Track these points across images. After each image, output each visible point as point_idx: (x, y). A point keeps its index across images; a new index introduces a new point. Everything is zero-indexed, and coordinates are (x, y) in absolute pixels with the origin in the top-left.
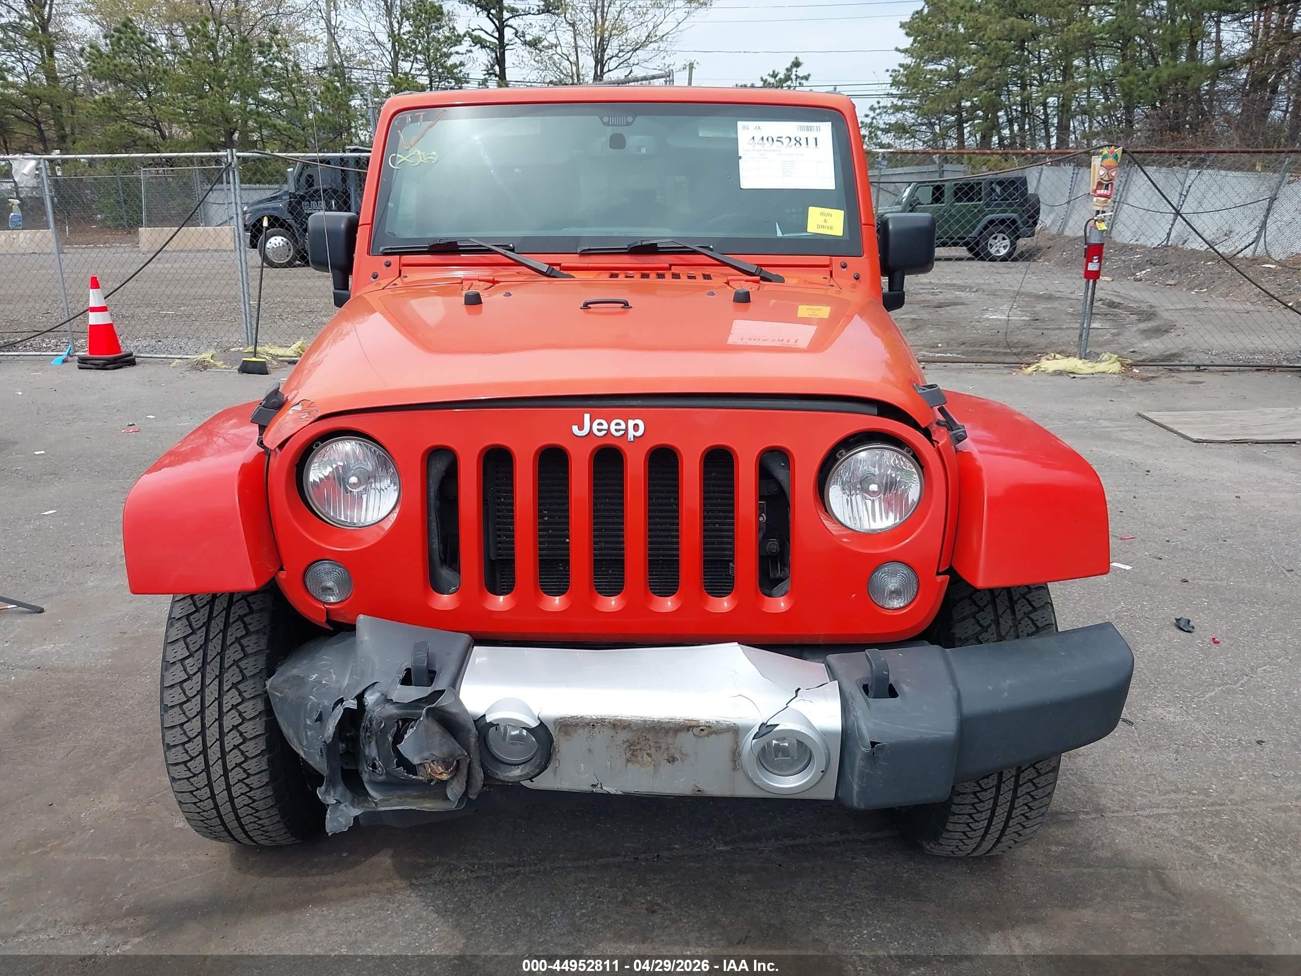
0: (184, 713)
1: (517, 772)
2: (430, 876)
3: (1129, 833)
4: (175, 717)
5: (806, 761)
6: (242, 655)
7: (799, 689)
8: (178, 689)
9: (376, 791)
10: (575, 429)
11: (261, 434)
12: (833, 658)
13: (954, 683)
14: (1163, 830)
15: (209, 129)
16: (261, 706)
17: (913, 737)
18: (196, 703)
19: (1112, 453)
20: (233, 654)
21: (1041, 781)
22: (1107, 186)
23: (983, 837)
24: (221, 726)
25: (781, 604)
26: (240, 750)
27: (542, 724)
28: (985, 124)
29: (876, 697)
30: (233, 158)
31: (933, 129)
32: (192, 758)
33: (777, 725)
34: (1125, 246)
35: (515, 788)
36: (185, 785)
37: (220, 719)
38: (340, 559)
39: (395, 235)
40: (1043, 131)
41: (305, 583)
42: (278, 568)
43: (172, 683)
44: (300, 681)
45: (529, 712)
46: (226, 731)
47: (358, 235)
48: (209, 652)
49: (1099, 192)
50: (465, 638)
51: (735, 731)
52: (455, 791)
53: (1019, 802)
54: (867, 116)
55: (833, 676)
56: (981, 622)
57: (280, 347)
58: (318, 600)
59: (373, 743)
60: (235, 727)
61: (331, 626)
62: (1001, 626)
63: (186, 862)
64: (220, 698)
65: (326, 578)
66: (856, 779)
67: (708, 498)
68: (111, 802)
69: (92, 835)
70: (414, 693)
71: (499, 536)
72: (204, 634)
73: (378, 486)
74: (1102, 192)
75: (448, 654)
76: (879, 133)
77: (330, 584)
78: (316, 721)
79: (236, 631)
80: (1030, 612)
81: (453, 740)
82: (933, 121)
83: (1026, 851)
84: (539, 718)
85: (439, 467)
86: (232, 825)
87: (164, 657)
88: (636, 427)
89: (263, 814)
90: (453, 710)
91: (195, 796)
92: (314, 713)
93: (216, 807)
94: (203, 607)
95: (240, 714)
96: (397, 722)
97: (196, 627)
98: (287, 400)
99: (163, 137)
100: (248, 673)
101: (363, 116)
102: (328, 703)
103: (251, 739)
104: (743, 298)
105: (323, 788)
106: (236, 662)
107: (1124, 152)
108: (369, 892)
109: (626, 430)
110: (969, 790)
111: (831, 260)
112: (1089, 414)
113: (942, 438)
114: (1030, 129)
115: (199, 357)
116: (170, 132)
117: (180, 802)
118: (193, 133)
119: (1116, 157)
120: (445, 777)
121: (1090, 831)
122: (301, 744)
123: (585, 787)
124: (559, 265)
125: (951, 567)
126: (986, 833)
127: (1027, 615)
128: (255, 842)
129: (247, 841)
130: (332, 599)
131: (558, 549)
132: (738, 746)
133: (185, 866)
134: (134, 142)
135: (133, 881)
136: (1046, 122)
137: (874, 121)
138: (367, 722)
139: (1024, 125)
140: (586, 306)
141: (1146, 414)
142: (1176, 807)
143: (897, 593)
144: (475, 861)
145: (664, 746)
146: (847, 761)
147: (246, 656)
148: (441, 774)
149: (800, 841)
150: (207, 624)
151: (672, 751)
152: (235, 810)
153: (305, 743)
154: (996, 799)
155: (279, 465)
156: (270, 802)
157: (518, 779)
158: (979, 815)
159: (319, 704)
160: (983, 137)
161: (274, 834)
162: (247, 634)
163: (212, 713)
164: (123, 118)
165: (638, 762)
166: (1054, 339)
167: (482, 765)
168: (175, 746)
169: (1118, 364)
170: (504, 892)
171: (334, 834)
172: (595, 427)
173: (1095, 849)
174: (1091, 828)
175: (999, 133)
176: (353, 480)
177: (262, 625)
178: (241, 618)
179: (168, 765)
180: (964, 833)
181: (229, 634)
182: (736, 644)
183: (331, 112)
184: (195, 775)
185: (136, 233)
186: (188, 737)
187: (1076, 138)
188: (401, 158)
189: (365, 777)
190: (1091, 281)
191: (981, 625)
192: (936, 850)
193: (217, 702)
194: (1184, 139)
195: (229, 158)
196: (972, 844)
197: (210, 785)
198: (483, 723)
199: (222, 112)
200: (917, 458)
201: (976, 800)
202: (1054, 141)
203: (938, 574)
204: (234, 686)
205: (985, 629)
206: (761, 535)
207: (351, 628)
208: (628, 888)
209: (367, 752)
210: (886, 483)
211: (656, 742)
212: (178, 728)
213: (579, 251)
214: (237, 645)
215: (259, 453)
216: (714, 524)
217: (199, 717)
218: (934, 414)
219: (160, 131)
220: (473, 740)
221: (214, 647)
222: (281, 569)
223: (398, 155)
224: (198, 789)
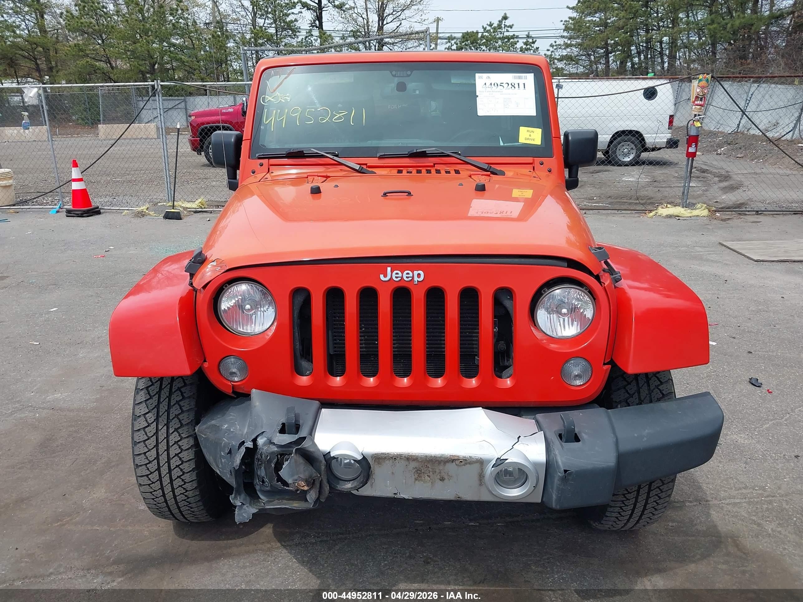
0: (146, 446)
1: (349, 486)
2: (293, 540)
3: (716, 515)
4: (141, 448)
5: (524, 480)
6: (180, 412)
7: (520, 437)
8: (142, 432)
9: (265, 496)
10: (382, 277)
11: (191, 279)
12: (539, 416)
13: (614, 433)
14: (737, 512)
15: (140, 62)
16: (192, 442)
17: (590, 467)
18: (153, 440)
19: (703, 269)
20: (175, 411)
21: (664, 488)
22: (701, 99)
23: (628, 520)
24: (168, 454)
25: (508, 382)
26: (180, 468)
27: (364, 458)
28: (623, 55)
29: (567, 441)
30: (158, 86)
31: (590, 58)
32: (151, 473)
33: (507, 459)
34: (711, 132)
35: (348, 494)
36: (147, 489)
37: (168, 450)
38: (240, 355)
39: (265, 147)
40: (659, 59)
41: (219, 369)
42: (203, 361)
43: (139, 428)
44: (217, 429)
45: (356, 450)
46: (171, 457)
47: (242, 146)
48: (161, 410)
49: (696, 102)
50: (316, 404)
51: (481, 463)
52: (312, 496)
53: (651, 500)
54: (548, 50)
55: (540, 428)
56: (629, 391)
57: (188, 202)
58: (227, 379)
59: (263, 468)
60: (177, 455)
61: (235, 395)
62: (641, 394)
63: (147, 531)
64: (167, 438)
65: (231, 366)
66: (554, 491)
67: (464, 317)
68: (100, 493)
69: (90, 513)
70: (287, 439)
71: (335, 340)
72: (157, 399)
73: (262, 309)
74: (698, 102)
75: (307, 414)
76: (556, 61)
77: (234, 370)
78: (228, 454)
79: (176, 397)
80: (659, 385)
81: (311, 467)
82: (590, 53)
83: (654, 527)
84: (362, 454)
85: (299, 299)
86: (175, 511)
87: (133, 412)
88: (419, 275)
89: (193, 505)
90: (311, 450)
91: (153, 495)
92: (227, 449)
93: (166, 501)
94: (156, 382)
95: (180, 447)
96: (277, 456)
97: (152, 395)
98: (207, 258)
99: (112, 68)
100: (184, 422)
101: (235, 53)
102: (236, 443)
103: (186, 462)
104: (481, 188)
105: (233, 495)
106: (177, 416)
107: (712, 77)
108: (256, 550)
109: (413, 277)
110: (620, 493)
111: (534, 160)
112: (689, 243)
113: (607, 281)
114: (651, 58)
115: (140, 209)
116: (116, 64)
117: (144, 498)
118: (130, 65)
119: (707, 81)
120: (306, 488)
121: (693, 513)
122: (218, 466)
123: (391, 495)
124: (366, 164)
125: (612, 359)
126: (630, 517)
127: (657, 387)
128: (189, 520)
129: (184, 520)
130: (236, 379)
131: (371, 348)
132: (482, 472)
133: (146, 533)
134: (94, 71)
135: (116, 543)
136: (661, 54)
137: (553, 53)
138: (259, 456)
139: (648, 55)
140: (385, 194)
141: (725, 243)
142: (745, 498)
143: (579, 376)
144: (320, 530)
145: (438, 471)
146: (549, 480)
147: (183, 412)
148: (303, 486)
149: (515, 519)
150: (159, 393)
151: (443, 474)
152: (177, 503)
153: (220, 466)
154: (637, 498)
155: (203, 298)
156: (198, 498)
157: (350, 490)
158: (626, 507)
159: (229, 444)
160: (621, 63)
161: (199, 516)
162: (183, 399)
163: (163, 447)
164: (87, 56)
165: (422, 480)
166: (666, 194)
167: (329, 482)
168: (141, 466)
169: (707, 211)
170: (338, 550)
171: (240, 524)
172: (394, 276)
173: (696, 525)
174: (693, 511)
175: (632, 60)
176: (248, 307)
177: (192, 394)
178: (179, 389)
179: (137, 477)
180: (617, 518)
181: (172, 398)
182: (481, 408)
183: (215, 50)
184: (153, 483)
185: (97, 128)
186: (149, 460)
187: (680, 63)
188: (268, 98)
189: (257, 488)
190: (691, 158)
191: (628, 393)
192: (599, 527)
193: (165, 440)
194: (749, 64)
195: (156, 86)
196: (621, 524)
197: (162, 488)
198: (329, 457)
199: (149, 52)
200: (592, 293)
201: (625, 499)
202: (666, 65)
203: (604, 364)
204: (176, 430)
205: (631, 396)
206: (495, 340)
207: (247, 396)
208: (412, 548)
209: (259, 473)
210: (572, 309)
211: (433, 469)
212: (143, 455)
213: (378, 156)
214: (177, 405)
215: (189, 290)
216: (466, 333)
217: (155, 449)
218: (602, 266)
219: (110, 64)
220: (323, 467)
221: (163, 407)
222: (205, 361)
223: (266, 96)
224: (155, 491)
